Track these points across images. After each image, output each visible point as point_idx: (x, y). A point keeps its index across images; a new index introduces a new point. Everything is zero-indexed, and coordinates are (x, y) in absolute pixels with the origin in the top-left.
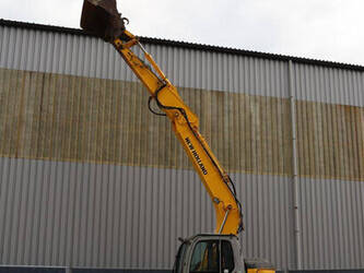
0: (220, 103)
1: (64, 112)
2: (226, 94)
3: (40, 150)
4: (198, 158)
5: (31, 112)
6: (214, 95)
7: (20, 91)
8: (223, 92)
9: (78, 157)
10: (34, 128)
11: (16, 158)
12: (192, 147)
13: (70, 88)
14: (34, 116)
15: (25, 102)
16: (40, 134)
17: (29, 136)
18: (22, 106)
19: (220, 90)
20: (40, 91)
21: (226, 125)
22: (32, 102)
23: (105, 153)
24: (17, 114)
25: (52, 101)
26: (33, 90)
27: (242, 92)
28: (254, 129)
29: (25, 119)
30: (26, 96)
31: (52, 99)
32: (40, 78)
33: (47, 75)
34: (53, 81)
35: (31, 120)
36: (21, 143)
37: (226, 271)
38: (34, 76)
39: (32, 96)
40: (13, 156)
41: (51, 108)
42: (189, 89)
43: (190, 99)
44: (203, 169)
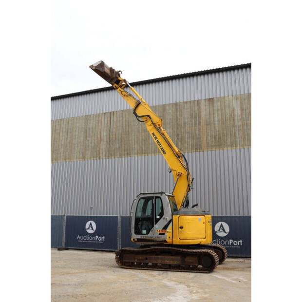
0: (211, 106)
1: (120, 131)
2: (215, 99)
3: (110, 154)
4: (160, 145)
5: (105, 134)
6: (207, 101)
7: (100, 124)
8: (213, 99)
9: (128, 154)
10: (107, 141)
12: (156, 138)
13: (123, 117)
14: (107, 136)
15: (103, 130)
16: (109, 145)
17: (104, 147)
18: (101, 132)
19: (211, 97)
20: (109, 122)
21: (216, 119)
22: (105, 129)
23: (142, 150)
24: (99, 136)
25: (115, 126)
26: (106, 122)
27: (226, 95)
28: (236, 118)
29: (102, 138)
30: (103, 126)
31: (115, 125)
32: (109, 115)
33: (112, 113)
34: (115, 115)
35: (105, 138)
36: (101, 151)
37: (158, 217)
38: (107, 114)
39: (106, 125)
40: (98, 158)
41: (114, 130)
42: (190, 102)
43: (191, 108)
44: (163, 151)
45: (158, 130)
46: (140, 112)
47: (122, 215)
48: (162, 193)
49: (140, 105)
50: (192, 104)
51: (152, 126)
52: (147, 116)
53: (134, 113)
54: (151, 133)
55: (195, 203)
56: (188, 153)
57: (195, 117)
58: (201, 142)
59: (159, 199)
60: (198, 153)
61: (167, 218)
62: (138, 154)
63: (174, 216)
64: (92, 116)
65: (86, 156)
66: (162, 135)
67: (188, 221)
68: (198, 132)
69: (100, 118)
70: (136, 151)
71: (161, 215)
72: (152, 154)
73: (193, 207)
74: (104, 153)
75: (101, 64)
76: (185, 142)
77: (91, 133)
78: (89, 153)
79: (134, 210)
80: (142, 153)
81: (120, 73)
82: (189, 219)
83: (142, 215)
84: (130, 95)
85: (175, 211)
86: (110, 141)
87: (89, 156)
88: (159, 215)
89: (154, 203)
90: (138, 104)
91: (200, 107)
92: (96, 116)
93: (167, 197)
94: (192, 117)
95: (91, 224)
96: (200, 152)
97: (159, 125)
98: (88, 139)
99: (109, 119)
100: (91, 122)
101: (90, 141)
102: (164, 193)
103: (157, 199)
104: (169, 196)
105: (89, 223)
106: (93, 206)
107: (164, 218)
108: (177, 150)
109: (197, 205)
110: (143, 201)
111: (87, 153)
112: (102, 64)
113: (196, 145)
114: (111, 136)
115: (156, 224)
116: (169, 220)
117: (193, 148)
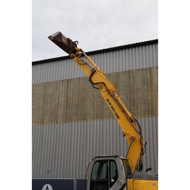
1: (77, 97)
3: (67, 119)
4: (114, 110)
5: (63, 100)
7: (58, 90)
9: (84, 119)
11: (57, 123)
12: (110, 104)
13: (79, 84)
14: (64, 101)
15: (60, 95)
16: (66, 110)
17: (62, 112)
18: (59, 98)
20: (66, 89)
22: (63, 95)
23: (97, 115)
24: (57, 102)
25: (72, 93)
26: (63, 89)
29: (60, 104)
30: (60, 93)
31: (72, 91)
32: (67, 82)
33: (69, 80)
34: (72, 82)
35: (63, 104)
36: (59, 116)
37: (113, 180)
38: (64, 82)
39: (63, 92)
40: (56, 123)
41: (71, 96)
42: (142, 69)
43: (143, 75)
44: (117, 116)
45: (113, 96)
46: (95, 79)
47: (78, 178)
48: (116, 156)
49: (95, 73)
50: (144, 71)
51: (107, 93)
52: (102, 83)
53: (90, 80)
54: (105, 99)
55: (149, 167)
56: (141, 117)
57: (147, 84)
58: (153, 107)
59: (114, 162)
60: (150, 118)
61: (122, 181)
62: (93, 118)
63: (128, 180)
64: (50, 84)
65: (45, 121)
66: (116, 100)
67: (143, 186)
68: (150, 98)
69: (58, 85)
70: (91, 116)
71: (116, 178)
72: (107, 119)
73: (147, 171)
74: (62, 118)
75: (58, 35)
76: (138, 108)
77: (49, 99)
78: (48, 118)
79: (89, 173)
80: (97, 118)
81: (77, 43)
82: (143, 184)
83: (97, 179)
84: (86, 64)
85: (129, 174)
86: (67, 106)
87: (48, 121)
88: (113, 179)
89: (108, 166)
90: (93, 72)
91: (152, 75)
92: (54, 83)
93: (121, 160)
94: (144, 83)
95: (47, 188)
96: (152, 116)
97: (113, 91)
98: (46, 104)
99: (66, 86)
100: (50, 88)
101: (49, 107)
102: (118, 156)
103: (111, 163)
104: (123, 159)
105: (45, 186)
106: (50, 169)
107: (118, 182)
108: (130, 116)
109: (150, 169)
110: (98, 164)
111: (45, 117)
112: (60, 35)
113: (149, 110)
114: (68, 102)
115: (110, 188)
116: (123, 183)
117: (146, 114)
